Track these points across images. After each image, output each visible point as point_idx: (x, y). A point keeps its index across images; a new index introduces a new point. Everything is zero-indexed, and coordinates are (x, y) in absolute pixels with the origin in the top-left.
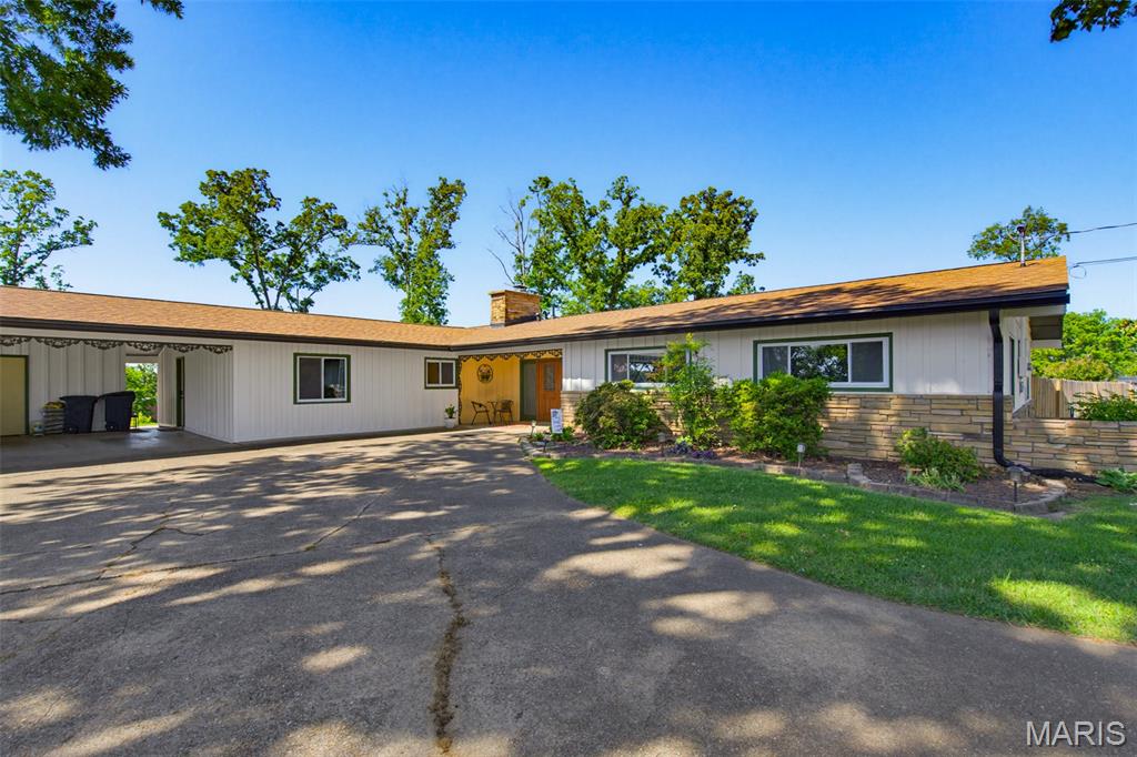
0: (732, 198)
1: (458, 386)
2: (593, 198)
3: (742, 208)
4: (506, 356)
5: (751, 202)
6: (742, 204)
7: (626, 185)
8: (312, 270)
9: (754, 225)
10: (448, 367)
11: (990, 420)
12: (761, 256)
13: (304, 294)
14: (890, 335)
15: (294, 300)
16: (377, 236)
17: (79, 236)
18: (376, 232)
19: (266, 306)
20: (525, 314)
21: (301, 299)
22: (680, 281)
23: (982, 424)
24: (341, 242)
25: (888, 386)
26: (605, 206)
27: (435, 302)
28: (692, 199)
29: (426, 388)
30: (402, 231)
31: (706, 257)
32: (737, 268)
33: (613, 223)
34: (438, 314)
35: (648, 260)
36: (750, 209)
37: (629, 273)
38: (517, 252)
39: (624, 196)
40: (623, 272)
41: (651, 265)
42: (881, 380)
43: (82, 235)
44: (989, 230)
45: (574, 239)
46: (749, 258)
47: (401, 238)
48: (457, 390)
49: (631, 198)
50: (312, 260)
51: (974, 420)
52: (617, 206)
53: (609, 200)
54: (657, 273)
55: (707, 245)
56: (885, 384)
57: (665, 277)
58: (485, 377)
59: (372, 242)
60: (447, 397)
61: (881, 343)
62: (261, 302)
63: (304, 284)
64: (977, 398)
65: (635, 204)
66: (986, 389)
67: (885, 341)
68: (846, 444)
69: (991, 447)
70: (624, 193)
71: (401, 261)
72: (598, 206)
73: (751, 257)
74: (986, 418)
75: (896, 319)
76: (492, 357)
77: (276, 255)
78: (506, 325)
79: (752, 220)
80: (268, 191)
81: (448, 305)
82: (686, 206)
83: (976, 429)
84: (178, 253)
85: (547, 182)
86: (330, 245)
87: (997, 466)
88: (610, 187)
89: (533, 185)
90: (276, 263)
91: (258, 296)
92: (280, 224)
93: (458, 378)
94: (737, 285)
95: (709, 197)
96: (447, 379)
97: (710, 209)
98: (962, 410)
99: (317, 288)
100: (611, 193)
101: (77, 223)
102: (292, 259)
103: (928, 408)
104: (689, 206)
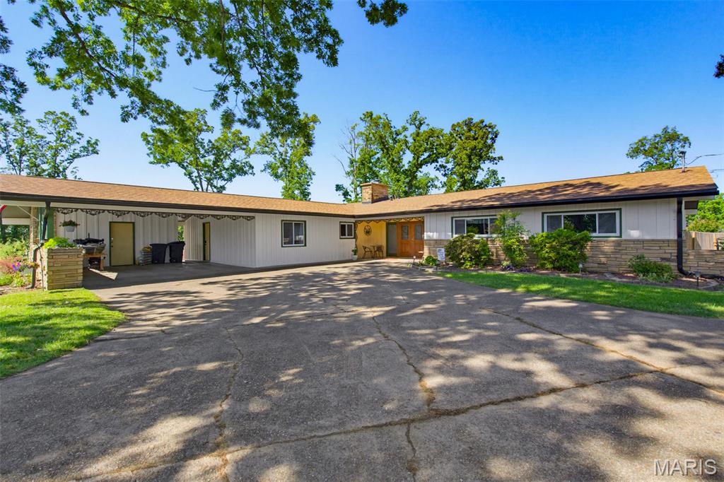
0: (484, 124)
1: (355, 237)
2: (397, 124)
3: (490, 130)
4: (377, 221)
5: (496, 126)
6: (490, 127)
7: (418, 117)
8: (227, 169)
9: (497, 140)
10: (350, 227)
11: (676, 251)
12: (501, 158)
13: (220, 183)
14: (620, 209)
15: (215, 187)
16: (267, 149)
17: (90, 149)
18: (266, 146)
19: (200, 190)
20: (381, 196)
21: (219, 186)
22: (452, 174)
23: (671, 253)
24: (246, 153)
25: (619, 235)
26: (405, 129)
27: (303, 188)
28: (458, 125)
29: (341, 238)
30: (281, 146)
31: (470, 160)
32: (486, 166)
33: (410, 140)
34: (305, 195)
35: (433, 162)
36: (495, 130)
37: (420, 169)
38: (351, 157)
39: (417, 123)
40: (417, 169)
41: (434, 165)
42: (615, 232)
43: (92, 148)
44: (640, 141)
45: (387, 149)
46: (493, 160)
47: (282, 150)
48: (354, 240)
49: (421, 124)
50: (227, 163)
51: (667, 251)
52: (412, 129)
53: (408, 126)
54: (438, 169)
55: (471, 153)
56: (618, 234)
57: (442, 172)
58: (368, 232)
59: (263, 153)
60: (350, 244)
61: (615, 214)
62: (198, 188)
63: (221, 177)
64: (668, 241)
65: (424, 128)
66: (674, 236)
67: (617, 213)
68: (596, 265)
69: (676, 264)
70: (417, 121)
71: (281, 164)
72: (401, 129)
73: (495, 159)
74: (673, 250)
75: (624, 202)
76: (369, 222)
77: (205, 160)
78: (372, 203)
79: (496, 137)
80: (205, 122)
81: (311, 190)
82: (455, 130)
83: (668, 256)
84: (152, 159)
85: (371, 115)
86: (239, 155)
87: (680, 274)
88: (409, 118)
89: (363, 117)
90: (205, 165)
91: (195, 185)
92: (210, 141)
93: (355, 233)
94: (487, 176)
95: (469, 123)
96: (350, 234)
97: (470, 130)
98: (660, 247)
99: (230, 180)
100: (409, 121)
101: (88, 142)
102: (215, 163)
103: (641, 246)
104: (457, 129)
